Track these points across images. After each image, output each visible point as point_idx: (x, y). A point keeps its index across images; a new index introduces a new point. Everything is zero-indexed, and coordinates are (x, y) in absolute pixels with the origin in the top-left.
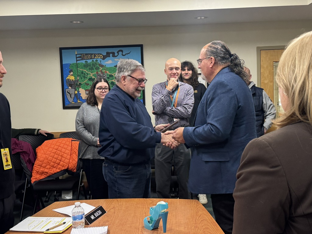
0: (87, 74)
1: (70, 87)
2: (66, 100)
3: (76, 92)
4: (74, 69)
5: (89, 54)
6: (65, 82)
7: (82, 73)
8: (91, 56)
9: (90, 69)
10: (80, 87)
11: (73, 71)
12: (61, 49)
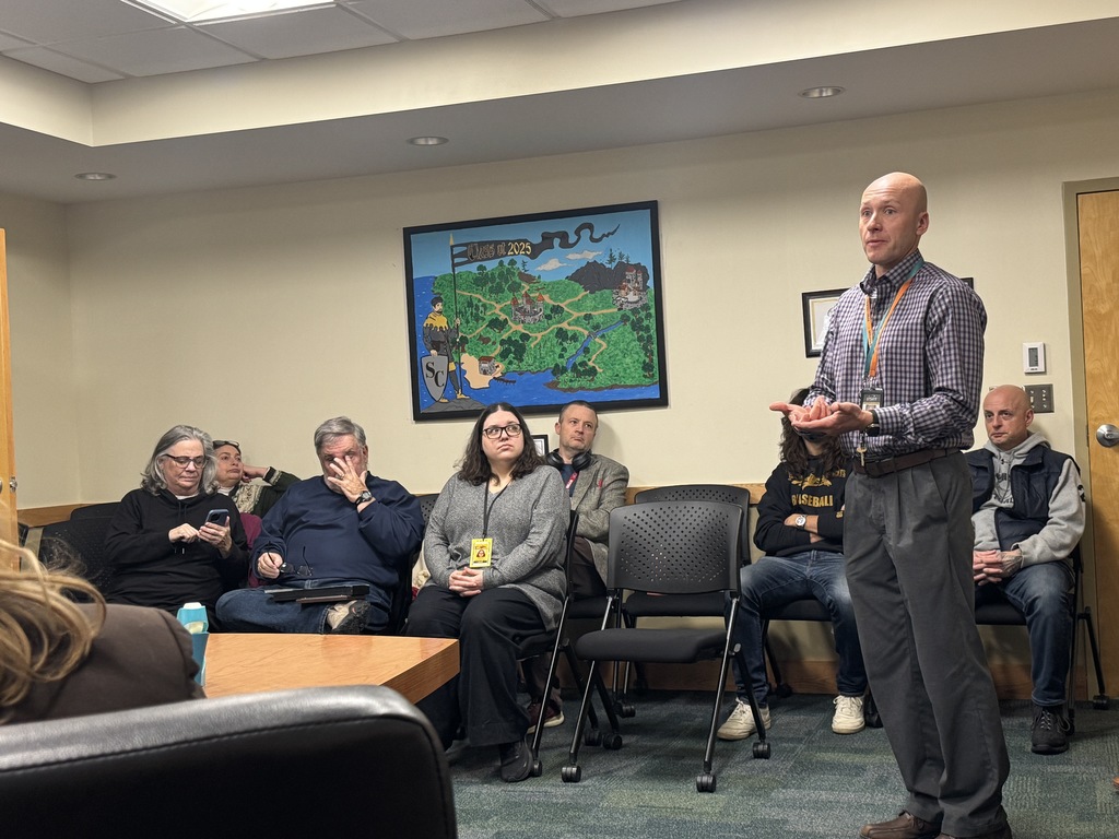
0: (484, 306)
1: (433, 352)
2: (422, 392)
3: (452, 367)
4: (447, 293)
5: (490, 243)
6: (419, 336)
7: (470, 304)
8: (496, 248)
9: (491, 291)
10: (464, 351)
11: (441, 300)
12: (408, 233)
